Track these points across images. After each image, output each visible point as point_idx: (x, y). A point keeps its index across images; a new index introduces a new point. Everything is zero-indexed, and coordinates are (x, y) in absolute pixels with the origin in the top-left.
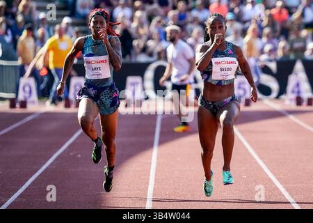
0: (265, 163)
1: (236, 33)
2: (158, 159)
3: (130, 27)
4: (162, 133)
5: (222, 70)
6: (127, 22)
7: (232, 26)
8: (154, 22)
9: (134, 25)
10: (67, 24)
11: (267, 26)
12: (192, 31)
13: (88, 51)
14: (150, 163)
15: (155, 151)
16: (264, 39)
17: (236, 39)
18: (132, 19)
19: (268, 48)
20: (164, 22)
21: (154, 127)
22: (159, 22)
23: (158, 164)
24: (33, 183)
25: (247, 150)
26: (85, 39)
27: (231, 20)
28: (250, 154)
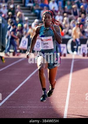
3: (62, 24)
4: (74, 68)
6: (61, 22)
8: (72, 22)
9: (64, 23)
10: (37, 22)
13: (42, 33)
14: (69, 80)
18: (63, 21)
21: (71, 64)
24: (21, 87)
26: (41, 27)
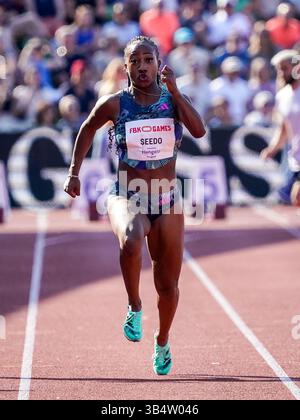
0: (256, 334)
1: (196, 70)
2: (37, 328)
5: (144, 142)
7: (187, 55)
11: (259, 55)
12: (105, 66)
15: (33, 312)
16: (254, 83)
17: (196, 82)
19: (261, 99)
20: (47, 49)
22: (38, 49)
23: (38, 338)
25: (219, 308)
27: (185, 44)
28: (226, 316)
